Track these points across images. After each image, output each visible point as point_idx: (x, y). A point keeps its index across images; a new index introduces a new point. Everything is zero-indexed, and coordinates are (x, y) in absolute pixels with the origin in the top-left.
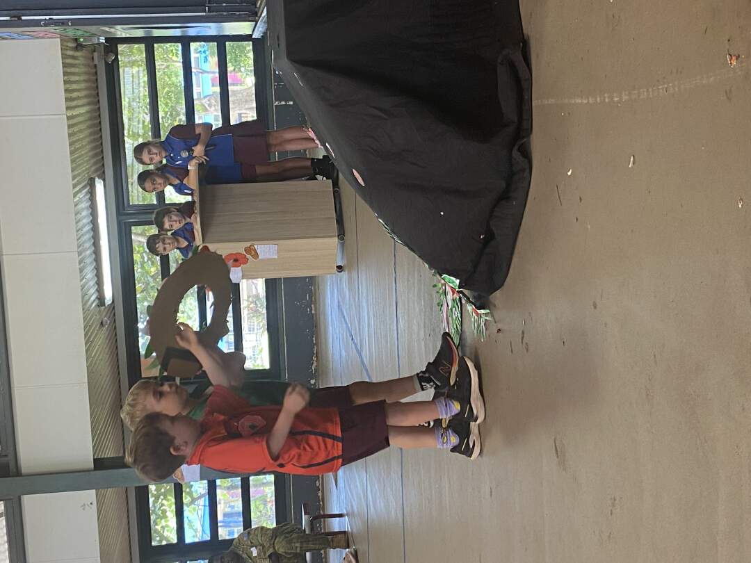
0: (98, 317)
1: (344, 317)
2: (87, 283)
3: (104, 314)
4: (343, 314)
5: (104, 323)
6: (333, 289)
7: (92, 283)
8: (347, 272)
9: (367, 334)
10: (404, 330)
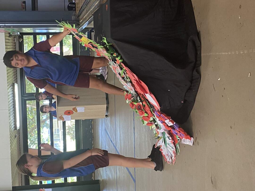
0: (14, 134)
1: (108, 134)
2: (11, 122)
3: (16, 133)
4: (107, 133)
5: (16, 136)
6: (102, 123)
7: (12, 121)
8: (109, 117)
9: (119, 140)
10: (138, 138)
